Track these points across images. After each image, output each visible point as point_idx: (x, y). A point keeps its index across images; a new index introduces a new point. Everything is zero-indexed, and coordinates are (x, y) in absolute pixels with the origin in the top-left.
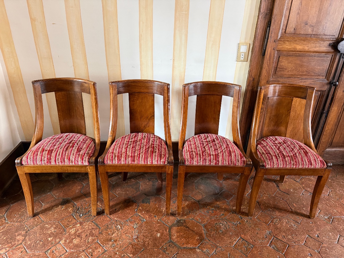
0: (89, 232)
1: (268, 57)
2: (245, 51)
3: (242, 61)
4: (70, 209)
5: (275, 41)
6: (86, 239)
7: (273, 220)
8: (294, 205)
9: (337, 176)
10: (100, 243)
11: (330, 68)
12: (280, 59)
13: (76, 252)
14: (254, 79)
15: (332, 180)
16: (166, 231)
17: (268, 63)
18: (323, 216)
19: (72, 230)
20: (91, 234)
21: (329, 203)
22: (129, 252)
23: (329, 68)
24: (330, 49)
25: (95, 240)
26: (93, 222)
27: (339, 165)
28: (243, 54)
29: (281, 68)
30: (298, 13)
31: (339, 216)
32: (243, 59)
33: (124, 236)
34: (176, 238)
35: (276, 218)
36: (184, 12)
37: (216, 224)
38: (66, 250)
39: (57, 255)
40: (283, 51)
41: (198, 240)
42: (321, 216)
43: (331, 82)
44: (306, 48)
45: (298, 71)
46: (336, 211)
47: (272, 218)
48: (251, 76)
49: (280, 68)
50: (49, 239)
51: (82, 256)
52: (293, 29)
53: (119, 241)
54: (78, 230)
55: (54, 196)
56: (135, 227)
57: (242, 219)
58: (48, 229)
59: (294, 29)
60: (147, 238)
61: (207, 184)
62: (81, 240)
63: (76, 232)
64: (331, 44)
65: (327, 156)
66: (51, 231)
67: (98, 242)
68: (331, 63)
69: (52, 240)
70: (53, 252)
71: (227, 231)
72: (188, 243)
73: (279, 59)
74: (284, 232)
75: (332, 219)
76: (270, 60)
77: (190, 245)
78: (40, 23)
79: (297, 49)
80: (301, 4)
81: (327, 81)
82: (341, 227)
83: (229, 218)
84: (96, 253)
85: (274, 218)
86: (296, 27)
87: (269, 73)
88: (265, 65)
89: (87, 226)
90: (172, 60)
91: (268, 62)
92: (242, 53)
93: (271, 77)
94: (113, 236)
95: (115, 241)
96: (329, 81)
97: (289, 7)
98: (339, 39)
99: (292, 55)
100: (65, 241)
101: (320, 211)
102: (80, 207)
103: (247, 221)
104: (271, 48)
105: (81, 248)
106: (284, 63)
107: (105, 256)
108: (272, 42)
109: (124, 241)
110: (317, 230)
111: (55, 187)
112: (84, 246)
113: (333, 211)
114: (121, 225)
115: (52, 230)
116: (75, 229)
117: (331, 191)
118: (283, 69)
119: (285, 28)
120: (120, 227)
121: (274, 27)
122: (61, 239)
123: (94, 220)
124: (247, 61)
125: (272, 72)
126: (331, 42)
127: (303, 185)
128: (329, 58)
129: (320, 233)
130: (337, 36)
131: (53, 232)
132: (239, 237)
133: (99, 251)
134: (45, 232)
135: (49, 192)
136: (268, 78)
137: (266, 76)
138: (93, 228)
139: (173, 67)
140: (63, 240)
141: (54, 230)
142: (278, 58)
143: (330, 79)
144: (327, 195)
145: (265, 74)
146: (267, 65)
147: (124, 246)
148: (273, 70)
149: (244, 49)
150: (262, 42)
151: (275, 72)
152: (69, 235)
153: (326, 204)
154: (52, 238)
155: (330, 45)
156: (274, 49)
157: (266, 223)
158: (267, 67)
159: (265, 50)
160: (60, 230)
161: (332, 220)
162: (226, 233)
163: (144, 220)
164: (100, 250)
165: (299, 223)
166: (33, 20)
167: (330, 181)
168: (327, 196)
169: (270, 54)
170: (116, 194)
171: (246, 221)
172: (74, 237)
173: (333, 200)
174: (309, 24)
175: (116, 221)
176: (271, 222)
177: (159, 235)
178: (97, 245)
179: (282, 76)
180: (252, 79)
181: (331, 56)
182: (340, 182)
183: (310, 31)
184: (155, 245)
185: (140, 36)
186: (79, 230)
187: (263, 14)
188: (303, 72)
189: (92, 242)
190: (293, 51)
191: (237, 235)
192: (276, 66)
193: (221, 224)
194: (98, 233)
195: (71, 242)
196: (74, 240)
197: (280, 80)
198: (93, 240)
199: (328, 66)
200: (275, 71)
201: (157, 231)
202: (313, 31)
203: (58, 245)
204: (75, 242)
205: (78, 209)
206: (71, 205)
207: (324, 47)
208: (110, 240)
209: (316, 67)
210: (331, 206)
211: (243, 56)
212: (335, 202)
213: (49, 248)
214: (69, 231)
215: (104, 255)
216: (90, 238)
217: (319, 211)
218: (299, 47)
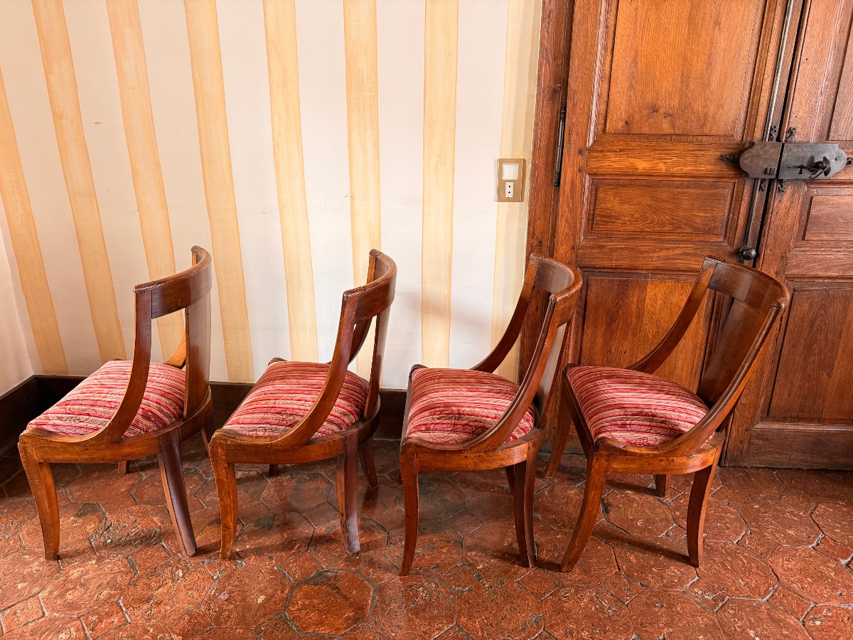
0: (109, 578)
1: (568, 188)
2: (516, 178)
3: (508, 200)
4: (90, 528)
5: (580, 152)
6: (95, 594)
7: (558, 591)
8: (631, 558)
9: (782, 496)
10: (122, 605)
11: (733, 214)
12: (601, 195)
13: (63, 618)
14: (541, 242)
15: (765, 505)
16: (282, 592)
17: (570, 205)
18: (700, 592)
19: (76, 571)
20: (111, 584)
21: (731, 563)
22: (178, 631)
23: (731, 216)
24: (723, 169)
25: (114, 596)
26: (127, 558)
27: (799, 469)
28: (511, 184)
29: (605, 216)
30: (631, 87)
31: (747, 597)
32: (511, 196)
33: (181, 596)
34: (298, 610)
35: (568, 586)
36: (368, 93)
37: (411, 586)
38: (43, 613)
39: (21, 620)
40: (602, 175)
41: (348, 618)
42: (696, 593)
43: (738, 249)
44: (662, 167)
45: (649, 223)
46: (743, 583)
47: (557, 586)
48: (534, 233)
49: (601, 216)
50: (20, 586)
51: (72, 630)
52: (624, 123)
53: (165, 604)
54: (87, 572)
55: (70, 497)
56: (215, 577)
57: (479, 580)
58: (26, 564)
59: (626, 123)
60: (232, 604)
61: (426, 493)
62: (85, 593)
63: (81, 576)
64: (726, 155)
65: (761, 442)
66: (30, 570)
67: (120, 601)
68: (733, 202)
69: (25, 588)
70: (15, 613)
71: (429, 604)
72: (321, 623)
73: (596, 195)
74: (576, 621)
75: (722, 601)
76: (572, 197)
77: (325, 630)
78: (72, 122)
79: (637, 169)
80: (636, 65)
81: (729, 248)
82: (739, 624)
83: (449, 576)
84: (103, 626)
85: (563, 586)
86: (629, 118)
87: (575, 227)
88: (563, 209)
89: (109, 566)
90: (349, 197)
91: (570, 200)
92: (508, 181)
93: (582, 238)
94: (156, 593)
95: (158, 604)
96: (735, 247)
97: (607, 73)
98: (745, 143)
99: (630, 185)
100: (51, 593)
101: (698, 580)
102: (114, 523)
103: (491, 587)
104: (573, 169)
105: (76, 612)
106: (611, 202)
107: (121, 633)
108: (574, 155)
109: (177, 605)
110: (667, 625)
111: (81, 478)
112: (85, 607)
113: (734, 582)
114: (186, 570)
115: (35, 566)
116: (82, 569)
117: (749, 532)
118: (609, 217)
119: (603, 122)
120: (181, 575)
121: (574, 120)
122: (43, 588)
123: (132, 555)
124: (522, 201)
125: (583, 225)
126: (725, 151)
127: (677, 513)
128: (728, 192)
129: (671, 633)
130: (738, 137)
131: (34, 572)
132: (453, 622)
133: (113, 622)
134: (17, 570)
135: (63, 487)
136: (574, 239)
137: (567, 234)
138: (121, 572)
139: (353, 214)
140: (48, 590)
141: (37, 568)
142: (594, 193)
143: (736, 241)
144: (735, 542)
145: (566, 230)
146: (567, 210)
147: (172, 617)
148: (583, 221)
149: (511, 172)
150: (551, 156)
151: (590, 226)
152: (65, 581)
153: (723, 565)
154: (25, 584)
155: (722, 158)
156: (580, 171)
157: (539, 595)
158: (567, 214)
159: (560, 174)
160: (50, 569)
161: (723, 605)
162: (424, 610)
163: (241, 563)
164: (116, 620)
165: (624, 604)
166: (57, 116)
167: (756, 507)
168: (733, 544)
169: (573, 183)
170: (204, 502)
171: (486, 586)
172: (72, 587)
173: (745, 557)
174: (662, 110)
175: (180, 560)
176: (551, 595)
177: (261, 599)
178: (115, 608)
179: (609, 236)
180: (535, 243)
181: (732, 187)
182: (784, 513)
183: (666, 127)
184: (242, 620)
185: (276, 146)
186: (91, 572)
187: (546, 92)
188: (663, 225)
189: (105, 601)
190: (629, 175)
191: (450, 619)
192: (591, 212)
193: (421, 589)
194: (126, 582)
195: (62, 595)
196: (70, 592)
197: (604, 244)
198: (111, 596)
199: (727, 211)
200: (590, 222)
201: (261, 592)
202: (673, 126)
203: (31, 600)
204: (70, 597)
205: (109, 527)
206: (96, 519)
207: (707, 163)
208: (148, 600)
209: (696, 214)
210: (733, 570)
211: (511, 190)
212: (750, 560)
213: (12, 604)
214: (68, 573)
215: (120, 630)
216: (105, 592)
217: (695, 580)
218: (642, 165)
